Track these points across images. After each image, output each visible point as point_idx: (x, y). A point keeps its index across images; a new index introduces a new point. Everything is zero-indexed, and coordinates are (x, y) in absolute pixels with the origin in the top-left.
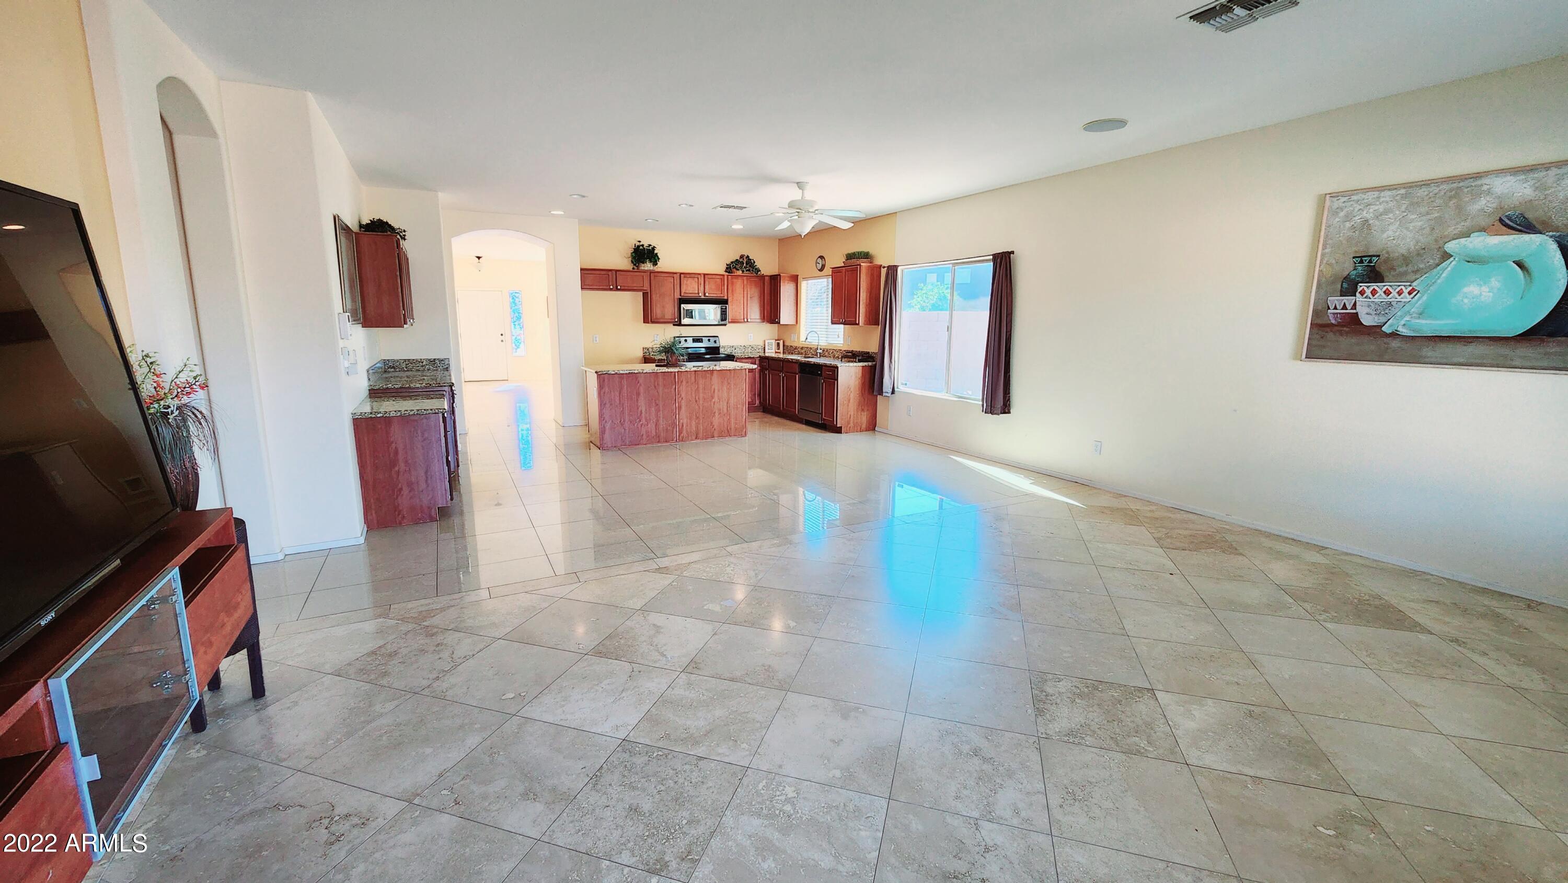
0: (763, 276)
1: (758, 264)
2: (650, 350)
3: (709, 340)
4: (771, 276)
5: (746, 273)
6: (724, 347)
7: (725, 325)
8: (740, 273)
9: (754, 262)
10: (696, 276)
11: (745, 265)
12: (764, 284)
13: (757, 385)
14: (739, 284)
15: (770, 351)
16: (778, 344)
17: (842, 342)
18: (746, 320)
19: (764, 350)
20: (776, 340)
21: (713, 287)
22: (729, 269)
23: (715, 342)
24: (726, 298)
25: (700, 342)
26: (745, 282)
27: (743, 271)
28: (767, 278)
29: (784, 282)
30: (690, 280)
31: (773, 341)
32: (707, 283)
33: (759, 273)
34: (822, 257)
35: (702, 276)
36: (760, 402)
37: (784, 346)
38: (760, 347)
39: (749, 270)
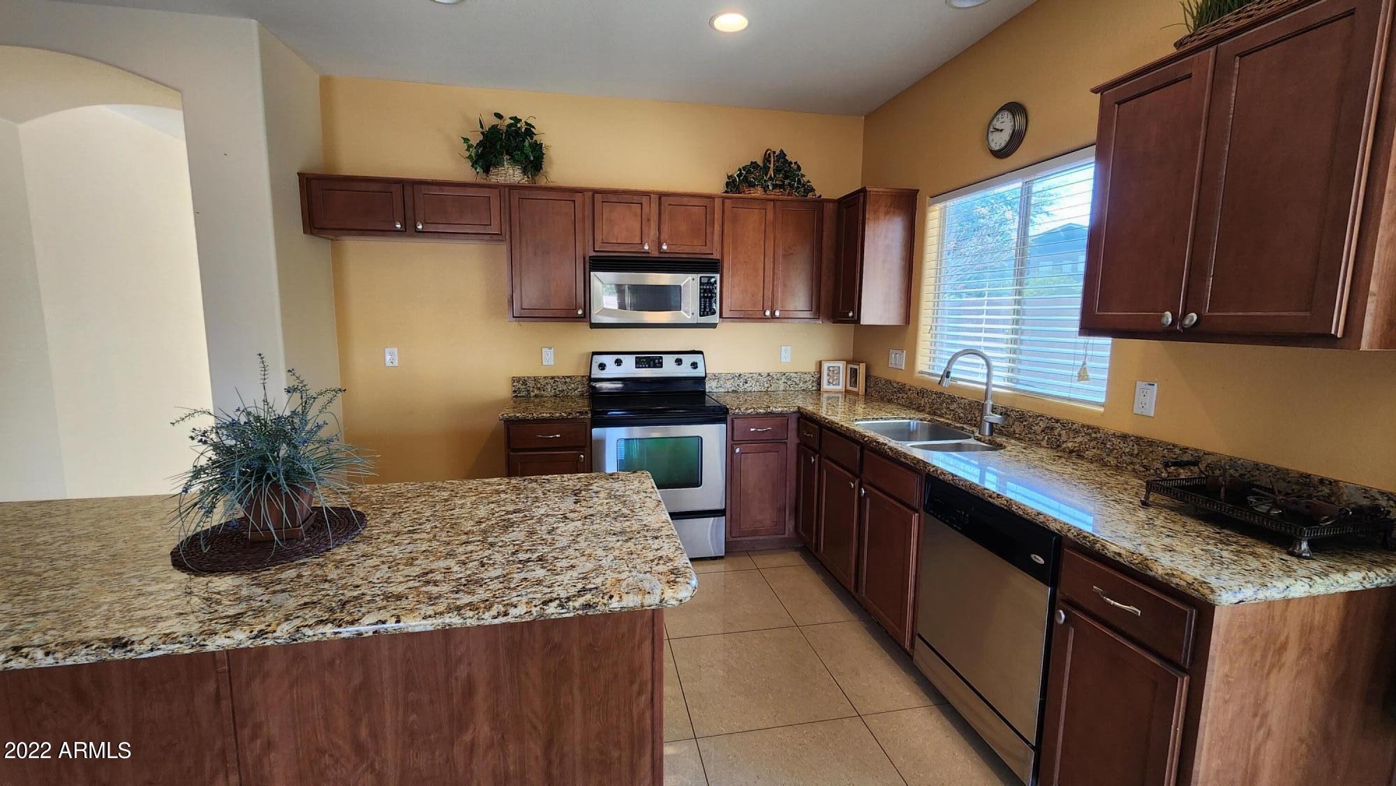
0: (820, 202)
1: (811, 173)
2: (531, 384)
3: (679, 362)
4: (840, 202)
5: (774, 194)
6: (716, 377)
7: (714, 326)
8: (758, 192)
9: (799, 168)
10: (636, 199)
11: (771, 172)
12: (821, 220)
13: (791, 484)
14: (752, 221)
15: (831, 387)
16: (854, 373)
17: (1102, 400)
18: (768, 313)
19: (819, 384)
20: (848, 362)
21: (683, 227)
22: (732, 185)
23: (694, 365)
24: (716, 256)
25: (655, 366)
26: (770, 216)
27: (765, 188)
28: (829, 207)
29: (875, 212)
30: (620, 208)
31: (841, 365)
32: (665, 217)
33: (810, 195)
34: (1015, 109)
35: (654, 198)
36: (796, 527)
37: (867, 377)
38: (808, 377)
39: (782, 186)
